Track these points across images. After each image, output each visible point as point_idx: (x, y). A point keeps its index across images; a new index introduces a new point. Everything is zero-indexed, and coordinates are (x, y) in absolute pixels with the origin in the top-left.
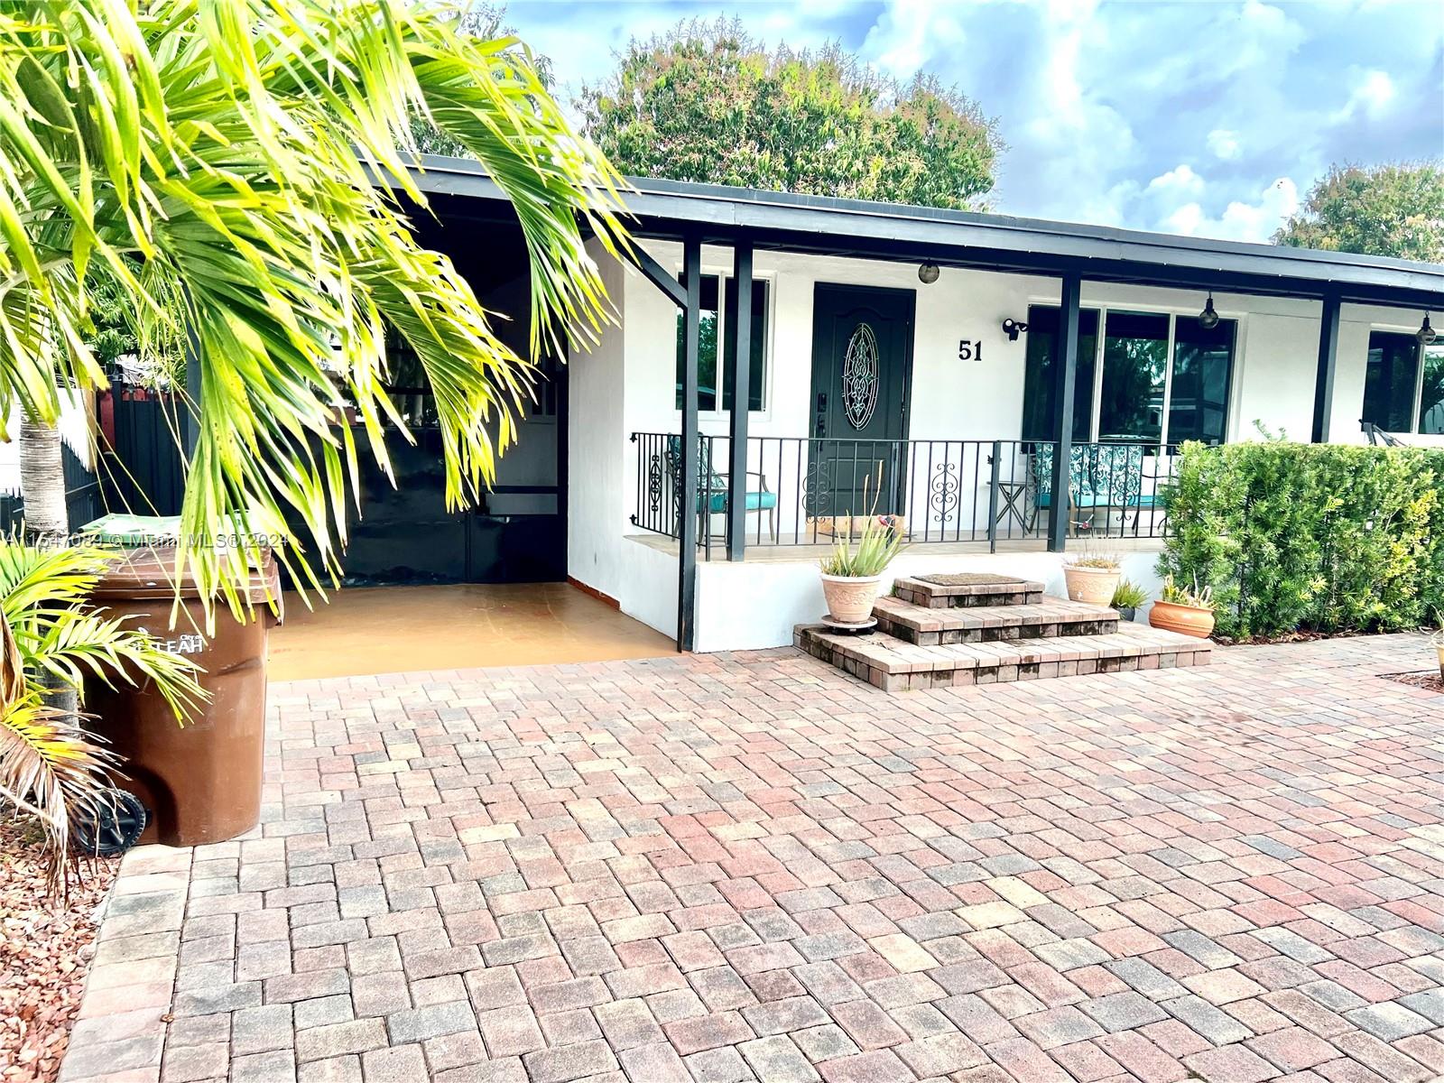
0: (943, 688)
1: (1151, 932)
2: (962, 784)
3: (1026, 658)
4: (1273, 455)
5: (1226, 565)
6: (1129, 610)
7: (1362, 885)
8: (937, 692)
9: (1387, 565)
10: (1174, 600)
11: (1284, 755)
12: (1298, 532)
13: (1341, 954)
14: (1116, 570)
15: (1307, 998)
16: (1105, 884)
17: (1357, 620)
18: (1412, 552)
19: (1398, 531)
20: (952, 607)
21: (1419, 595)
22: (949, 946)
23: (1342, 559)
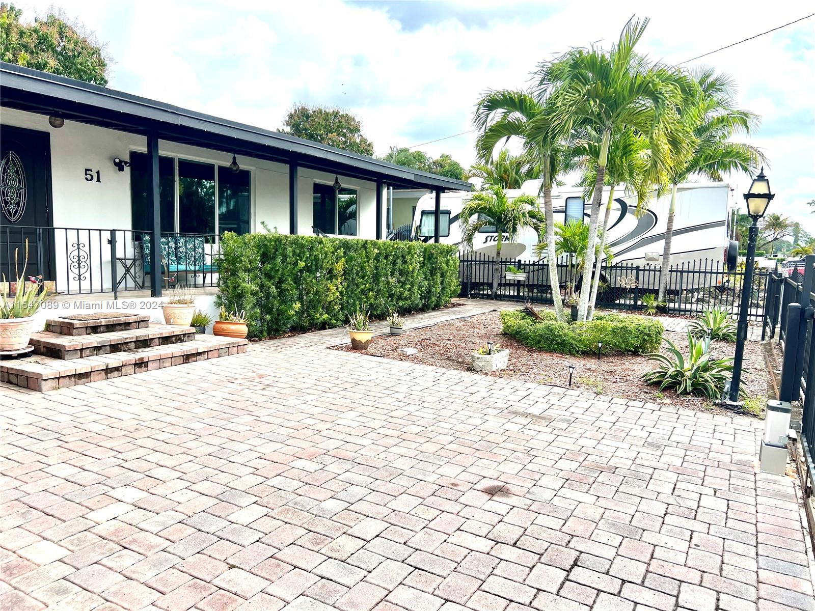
0: (84, 384)
1: (211, 496)
2: (94, 439)
3: (139, 359)
4: (271, 240)
5: (252, 299)
6: (203, 328)
7: (318, 446)
8: (80, 387)
9: (327, 295)
10: (226, 319)
11: (283, 391)
12: (286, 280)
13: (308, 482)
14: (192, 305)
15: (291, 508)
16: (184, 477)
17: (316, 324)
18: (337, 289)
19: (331, 278)
20: (89, 334)
21: (342, 309)
22: (78, 539)
23: (307, 293)
